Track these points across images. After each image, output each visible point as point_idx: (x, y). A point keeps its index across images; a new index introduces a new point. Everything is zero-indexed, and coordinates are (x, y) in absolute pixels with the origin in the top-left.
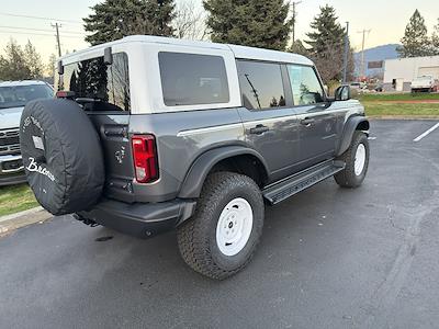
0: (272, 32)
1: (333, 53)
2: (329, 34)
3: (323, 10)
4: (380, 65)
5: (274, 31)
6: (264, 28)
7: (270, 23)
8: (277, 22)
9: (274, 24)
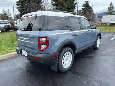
0: (70, 7)
1: (88, 13)
3: (86, 2)
4: (101, 17)
5: (71, 6)
7: (69, 4)
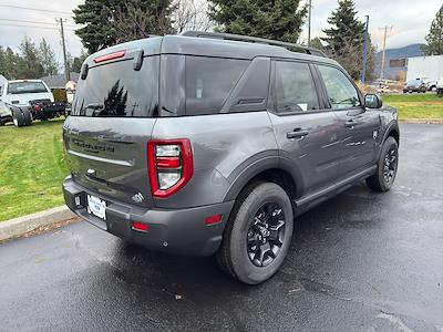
0: (280, 23)
1: (351, 49)
2: (348, 30)
3: (341, 4)
4: (403, 63)
5: (284, 22)
6: (271, 19)
7: (278, 12)
8: (286, 12)
9: (283, 15)
